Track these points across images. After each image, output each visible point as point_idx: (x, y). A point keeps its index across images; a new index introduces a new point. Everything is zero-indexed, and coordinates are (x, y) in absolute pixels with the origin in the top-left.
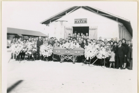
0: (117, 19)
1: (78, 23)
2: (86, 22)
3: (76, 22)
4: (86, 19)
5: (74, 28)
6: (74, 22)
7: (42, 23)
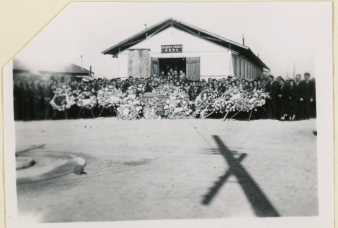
0: (230, 46)
1: (168, 52)
2: (180, 50)
3: (163, 51)
4: (181, 45)
5: (161, 60)
6: (160, 50)
7: (105, 54)
